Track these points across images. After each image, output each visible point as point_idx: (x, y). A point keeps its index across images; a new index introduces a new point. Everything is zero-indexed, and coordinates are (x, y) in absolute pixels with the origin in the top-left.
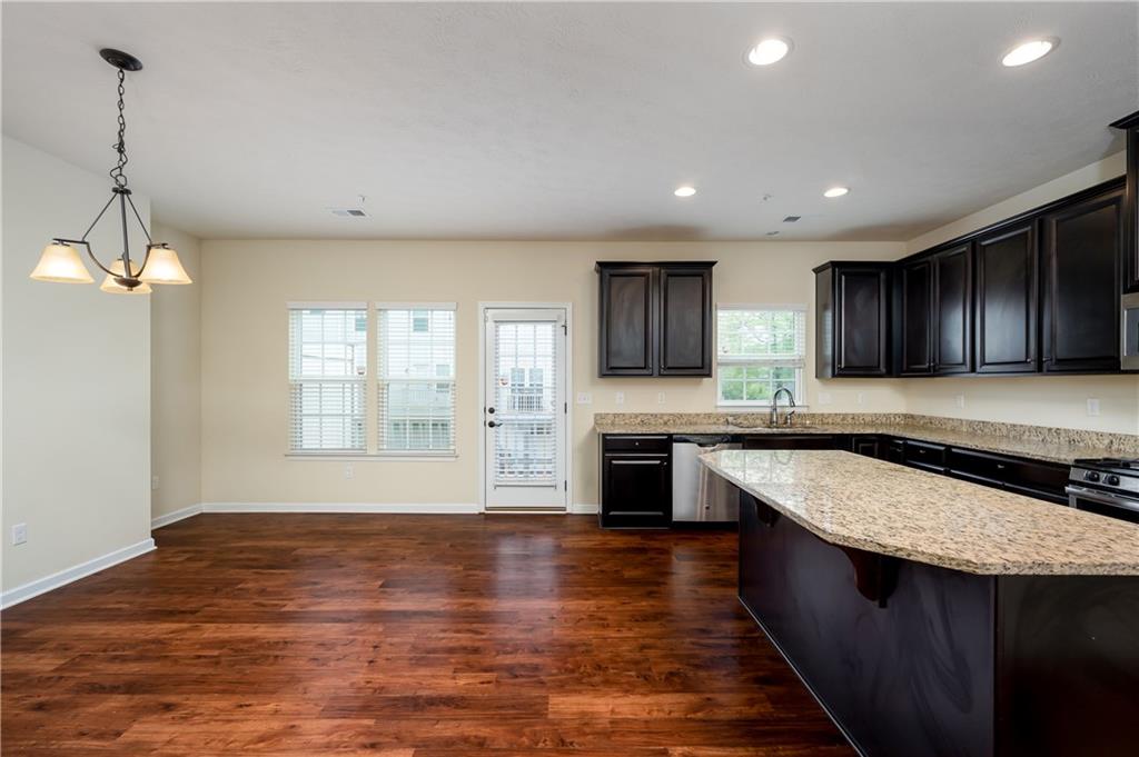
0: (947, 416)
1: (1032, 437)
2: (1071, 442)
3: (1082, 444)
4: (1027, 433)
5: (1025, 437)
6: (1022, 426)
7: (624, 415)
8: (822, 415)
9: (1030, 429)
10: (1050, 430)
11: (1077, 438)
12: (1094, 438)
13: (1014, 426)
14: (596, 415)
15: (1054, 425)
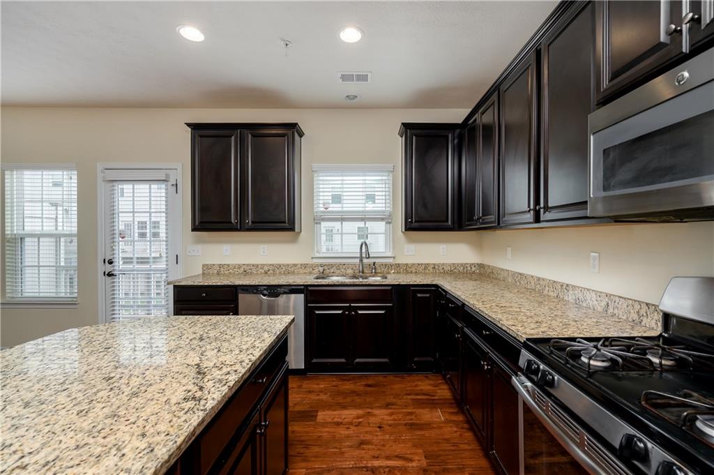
0: (501, 267)
1: (550, 293)
3: (584, 305)
4: (547, 288)
5: (546, 292)
7: (228, 265)
8: (407, 264)
11: (581, 297)
12: (594, 298)
13: (539, 279)
14: (204, 266)
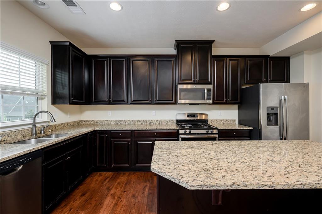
1: (138, 123)
2: (150, 124)
3: (153, 123)
5: (136, 123)
6: (135, 120)
9: (138, 121)
10: (144, 120)
11: (151, 122)
12: (156, 121)
13: (132, 120)
15: (145, 119)
